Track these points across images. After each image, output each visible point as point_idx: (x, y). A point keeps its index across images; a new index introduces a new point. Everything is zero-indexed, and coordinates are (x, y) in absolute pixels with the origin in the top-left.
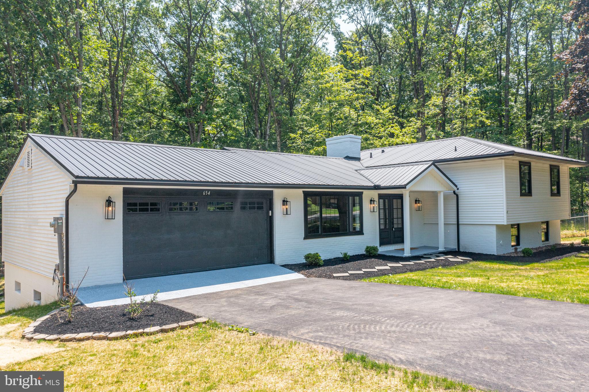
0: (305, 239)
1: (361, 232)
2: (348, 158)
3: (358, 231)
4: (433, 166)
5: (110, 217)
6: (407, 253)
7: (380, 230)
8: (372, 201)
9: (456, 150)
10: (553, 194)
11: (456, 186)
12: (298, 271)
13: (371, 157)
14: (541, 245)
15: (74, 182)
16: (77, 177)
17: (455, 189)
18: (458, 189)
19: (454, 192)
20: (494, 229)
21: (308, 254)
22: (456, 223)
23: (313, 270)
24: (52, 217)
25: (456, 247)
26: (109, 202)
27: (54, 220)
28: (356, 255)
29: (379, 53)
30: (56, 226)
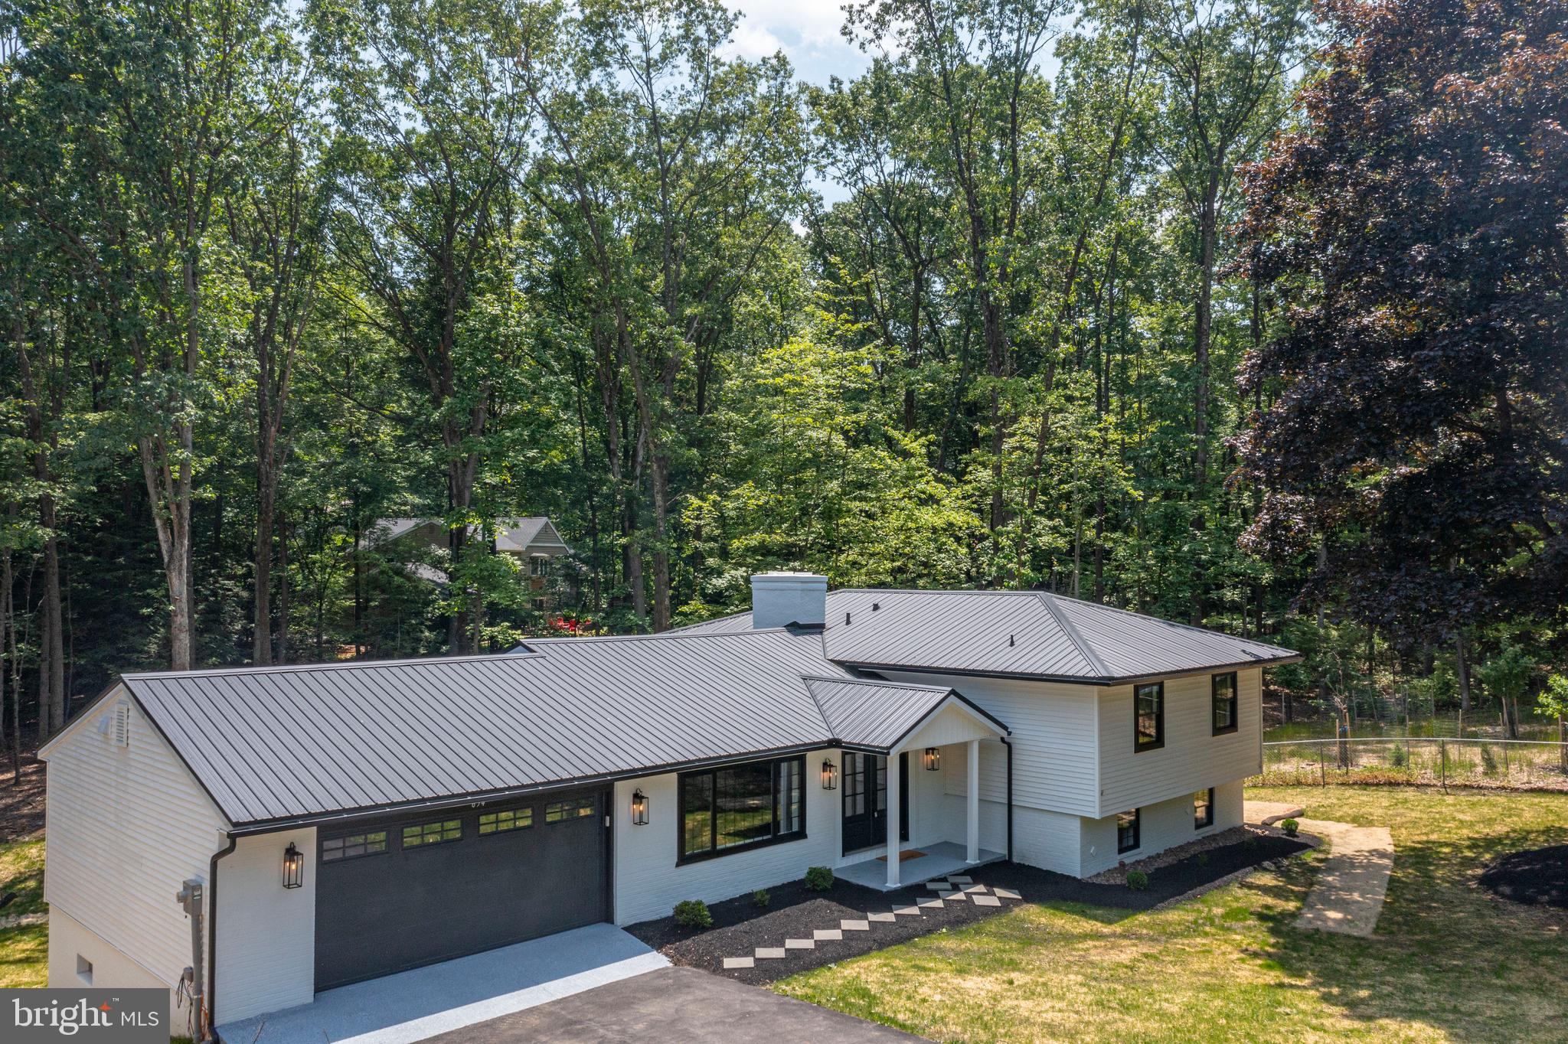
0: (678, 865)
1: (801, 834)
2: (795, 628)
3: (796, 833)
4: (953, 698)
5: (293, 881)
6: (893, 881)
7: (846, 821)
8: (826, 766)
9: (1012, 644)
10: (1217, 731)
11: (1005, 728)
12: (658, 946)
13: (848, 622)
14: (1194, 835)
15: (229, 835)
16: (236, 825)
17: (1004, 734)
18: (1009, 733)
19: (1003, 739)
20: (1076, 825)
21: (681, 905)
22: (1006, 801)
23: (689, 942)
24: (182, 880)
25: (1006, 852)
26: (291, 853)
27: (185, 888)
28: (789, 884)
29: (917, 267)
30: (190, 900)
